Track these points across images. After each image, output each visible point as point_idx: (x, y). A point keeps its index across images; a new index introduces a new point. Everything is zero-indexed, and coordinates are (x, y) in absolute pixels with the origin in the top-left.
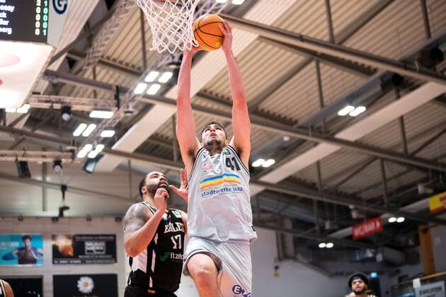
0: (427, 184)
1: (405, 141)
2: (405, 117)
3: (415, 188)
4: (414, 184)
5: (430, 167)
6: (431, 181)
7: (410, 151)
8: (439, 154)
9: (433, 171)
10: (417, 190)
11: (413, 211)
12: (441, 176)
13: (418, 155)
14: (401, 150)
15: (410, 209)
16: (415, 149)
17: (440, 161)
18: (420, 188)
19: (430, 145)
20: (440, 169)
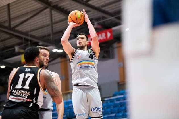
0: (21, 46)
1: (10, 20)
2: (10, 5)
3: (13, 48)
4: (13, 46)
5: (24, 36)
6: (23, 45)
7: (12, 26)
8: (29, 29)
9: (25, 39)
10: (15, 49)
11: (11, 62)
12: (29, 42)
13: (16, 29)
14: (7, 25)
15: (9, 61)
16: (15, 25)
17: (29, 33)
18: (17, 49)
19: (24, 24)
20: (29, 38)
